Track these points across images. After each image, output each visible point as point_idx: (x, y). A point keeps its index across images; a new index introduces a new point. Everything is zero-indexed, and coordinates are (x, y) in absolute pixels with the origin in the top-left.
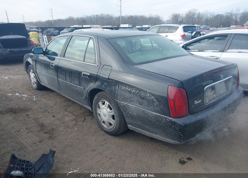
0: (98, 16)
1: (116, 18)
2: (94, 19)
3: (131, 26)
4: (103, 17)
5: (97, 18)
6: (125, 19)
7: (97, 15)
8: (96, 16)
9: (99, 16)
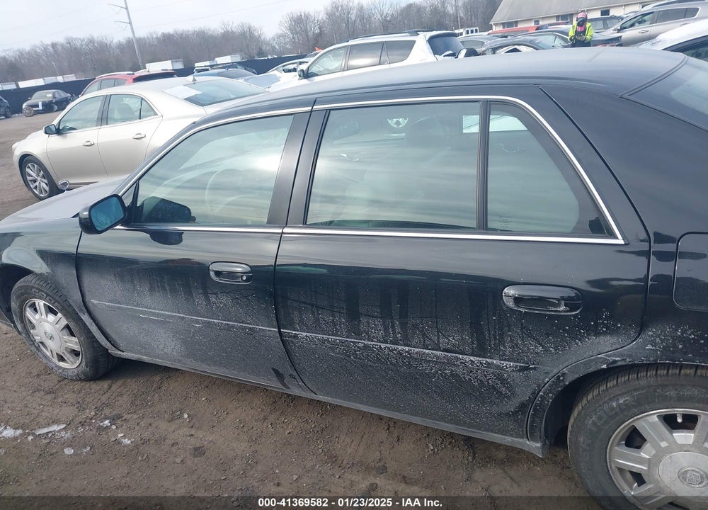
0: (59, 48)
1: (121, 47)
2: (47, 57)
3: (180, 66)
4: (76, 49)
5: (56, 51)
6: (150, 46)
7: (54, 45)
8: (50, 48)
9: (62, 45)
